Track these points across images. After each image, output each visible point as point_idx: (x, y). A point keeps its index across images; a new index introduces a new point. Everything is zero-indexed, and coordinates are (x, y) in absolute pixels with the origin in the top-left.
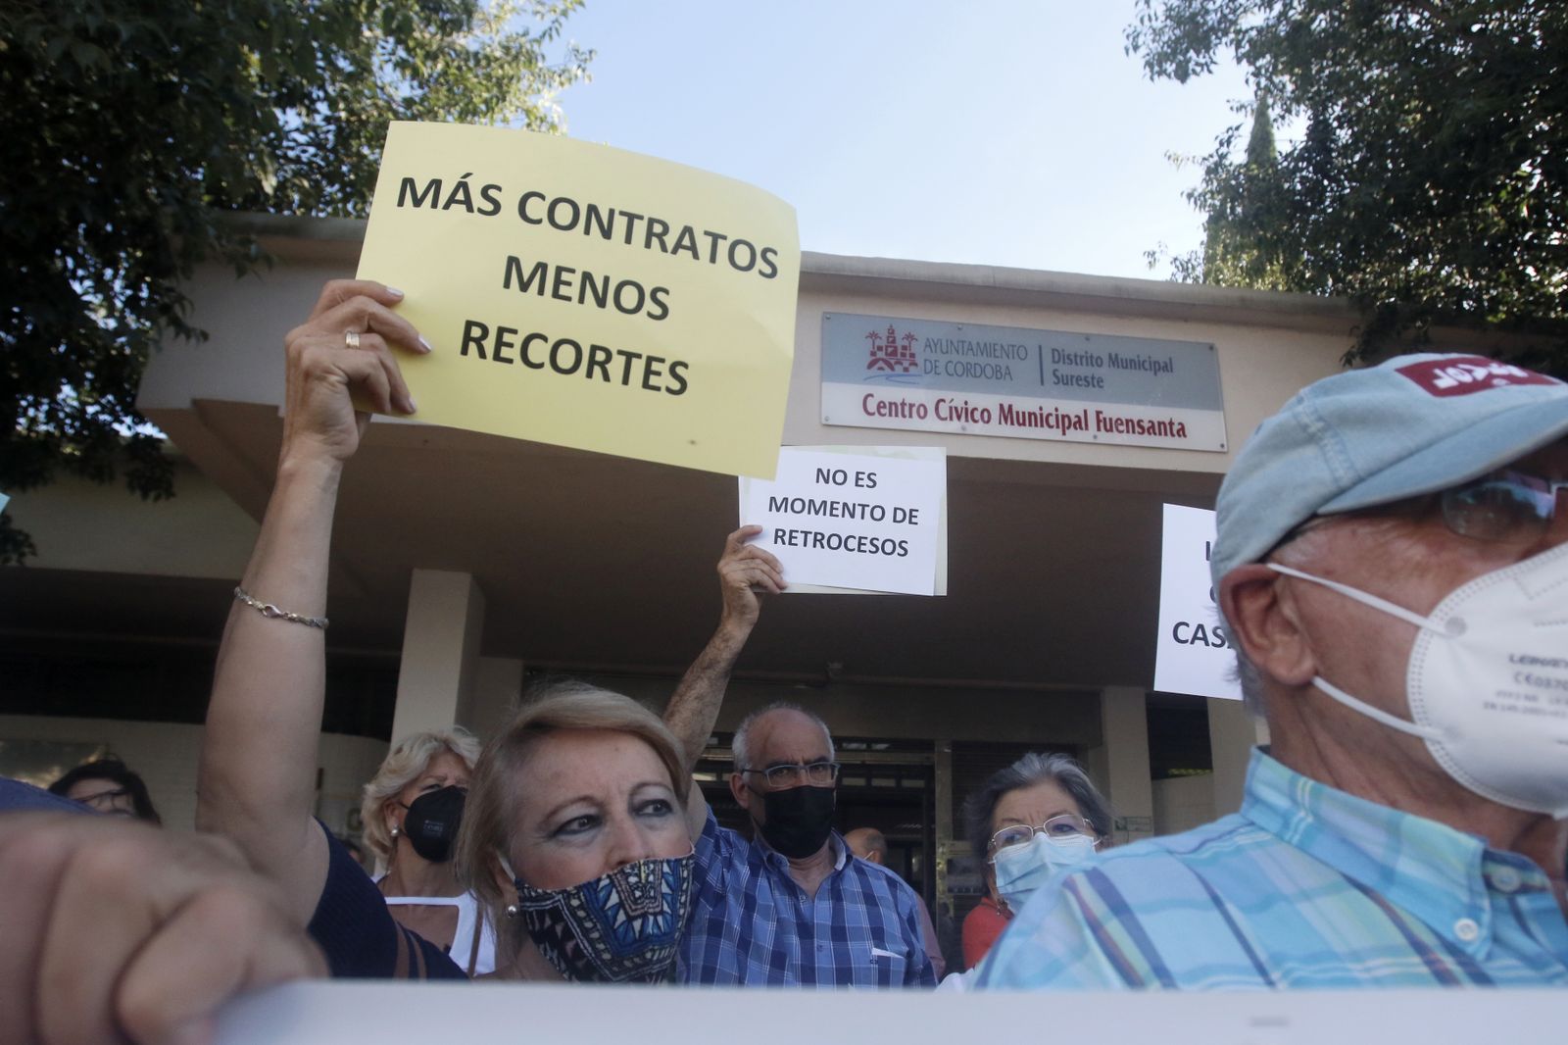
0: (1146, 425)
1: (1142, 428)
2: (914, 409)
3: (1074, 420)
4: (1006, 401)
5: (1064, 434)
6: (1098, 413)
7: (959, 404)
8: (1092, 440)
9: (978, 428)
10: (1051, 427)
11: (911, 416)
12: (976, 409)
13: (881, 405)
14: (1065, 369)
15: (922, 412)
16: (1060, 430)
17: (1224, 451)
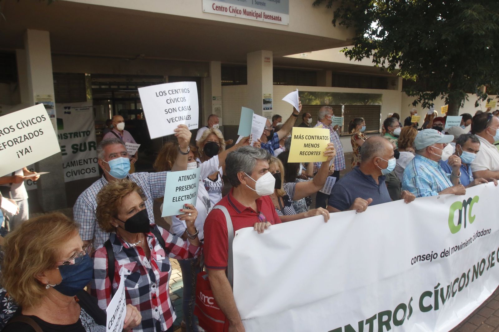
0: (274, 17)
1: (273, 18)
2: (224, 9)
3: (259, 15)
4: (245, 8)
5: (257, 18)
6: (264, 13)
7: (234, 8)
8: (262, 21)
9: (238, 16)
10: (254, 16)
11: (224, 11)
12: (238, 10)
13: (217, 7)
15: (225, 9)
16: (256, 17)
17: (288, 26)
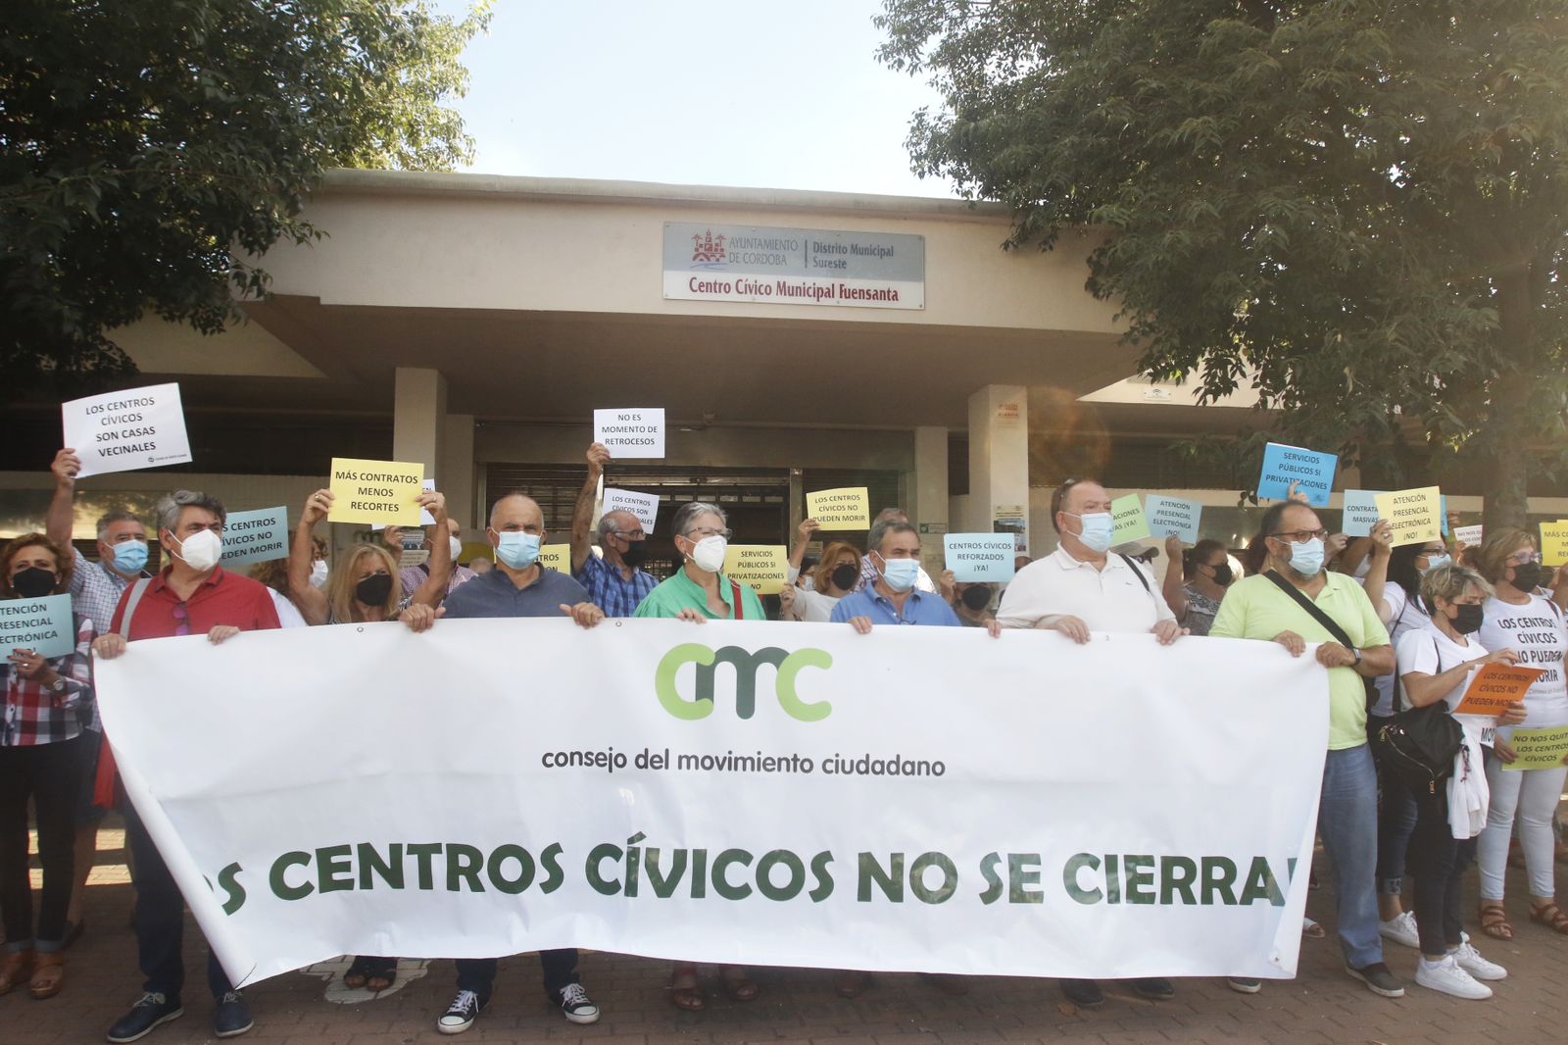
0: (872, 293)
1: (869, 295)
2: (722, 287)
3: (825, 291)
4: (782, 279)
5: (818, 300)
6: (841, 286)
7: (752, 283)
8: (836, 304)
9: (764, 298)
10: (810, 296)
11: (720, 292)
12: (762, 285)
13: (701, 285)
14: (821, 257)
15: (727, 288)
16: (816, 298)
17: (922, 309)
